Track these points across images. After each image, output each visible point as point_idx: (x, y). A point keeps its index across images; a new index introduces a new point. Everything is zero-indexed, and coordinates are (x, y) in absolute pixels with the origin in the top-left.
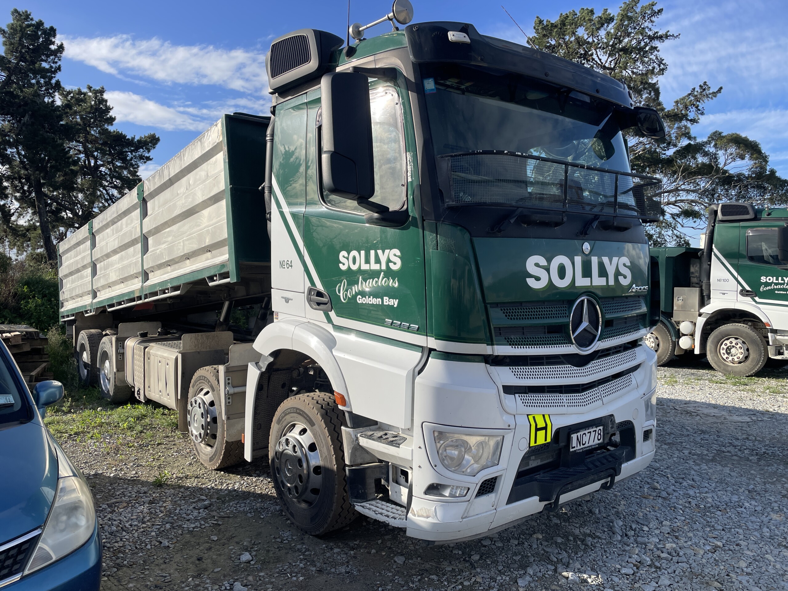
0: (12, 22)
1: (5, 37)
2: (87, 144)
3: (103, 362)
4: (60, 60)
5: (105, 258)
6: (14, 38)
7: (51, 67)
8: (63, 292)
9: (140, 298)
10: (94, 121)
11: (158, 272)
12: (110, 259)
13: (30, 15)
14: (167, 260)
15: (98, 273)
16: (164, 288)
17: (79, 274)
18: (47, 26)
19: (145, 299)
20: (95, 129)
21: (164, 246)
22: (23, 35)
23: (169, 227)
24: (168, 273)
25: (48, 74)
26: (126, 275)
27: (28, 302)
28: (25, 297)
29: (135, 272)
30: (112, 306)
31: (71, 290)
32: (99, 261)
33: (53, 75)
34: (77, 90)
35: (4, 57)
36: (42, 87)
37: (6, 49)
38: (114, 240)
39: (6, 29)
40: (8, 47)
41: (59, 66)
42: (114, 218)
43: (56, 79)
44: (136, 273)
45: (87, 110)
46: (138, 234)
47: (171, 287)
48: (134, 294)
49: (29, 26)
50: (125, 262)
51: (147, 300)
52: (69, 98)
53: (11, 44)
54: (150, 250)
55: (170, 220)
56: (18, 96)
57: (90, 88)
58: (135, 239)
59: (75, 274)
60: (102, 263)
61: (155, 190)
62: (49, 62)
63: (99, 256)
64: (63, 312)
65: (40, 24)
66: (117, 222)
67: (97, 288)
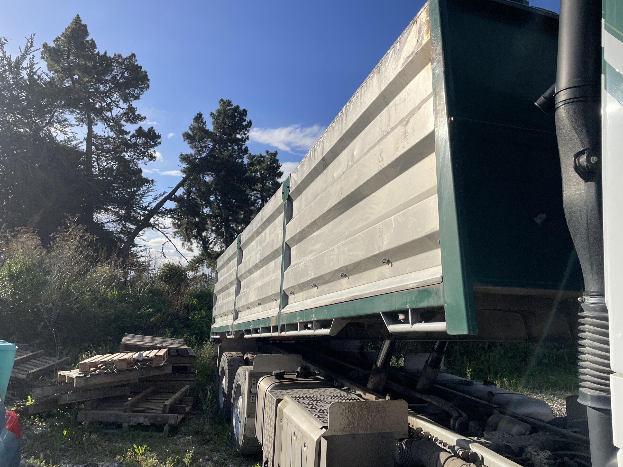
0: (219, 108)
1: (214, 118)
2: (264, 193)
3: (237, 399)
4: (248, 132)
5: (248, 274)
6: (219, 119)
7: (243, 137)
8: (215, 308)
9: (275, 329)
10: (269, 176)
11: (300, 295)
12: (252, 276)
13: (231, 102)
14: (313, 277)
15: (241, 291)
16: (306, 320)
17: (228, 290)
18: (241, 109)
19: (282, 331)
20: (269, 181)
21: (310, 257)
22: (226, 116)
23: (319, 228)
24: (313, 297)
25: (240, 143)
26: (264, 296)
27: (195, 314)
28: (195, 309)
29: (273, 292)
30: (248, 332)
31: (221, 307)
32: (243, 278)
33: (243, 143)
34: (259, 154)
35: (212, 132)
36: (235, 152)
37: (214, 127)
38: (257, 253)
39: (215, 113)
40: (215, 125)
41: (248, 136)
42: (258, 229)
43: (245, 146)
44: (274, 294)
45: (265, 168)
46: (280, 243)
47: (316, 321)
48: (270, 323)
49: (229, 110)
50: (264, 280)
51: (284, 334)
52: (254, 160)
53: (218, 123)
54: (292, 264)
55: (320, 217)
56: (218, 158)
57: (267, 152)
58: (277, 250)
59: (225, 290)
60: (245, 280)
61: (302, 182)
62: (241, 134)
63: (243, 272)
64: (213, 329)
65: (237, 107)
66: (261, 233)
67: (239, 308)
